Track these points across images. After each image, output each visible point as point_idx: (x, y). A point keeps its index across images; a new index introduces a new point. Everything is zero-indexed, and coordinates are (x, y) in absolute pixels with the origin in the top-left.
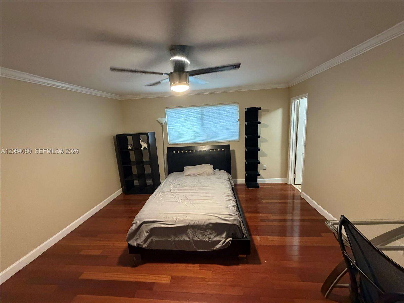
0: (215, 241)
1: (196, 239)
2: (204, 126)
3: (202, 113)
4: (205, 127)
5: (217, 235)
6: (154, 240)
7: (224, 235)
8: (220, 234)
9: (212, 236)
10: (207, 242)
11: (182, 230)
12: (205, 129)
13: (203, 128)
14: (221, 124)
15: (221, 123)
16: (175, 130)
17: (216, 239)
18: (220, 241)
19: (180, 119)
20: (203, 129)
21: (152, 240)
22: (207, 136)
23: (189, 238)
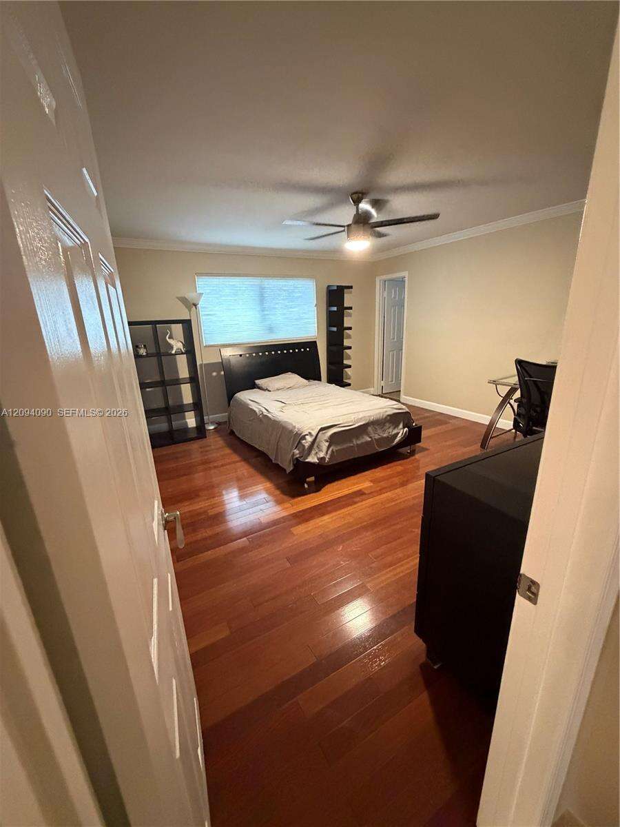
0: (395, 434)
1: (377, 437)
2: (266, 313)
3: (262, 288)
4: (268, 314)
5: (394, 428)
6: (334, 450)
7: (401, 426)
8: (396, 426)
9: (390, 430)
10: (388, 437)
11: (362, 429)
12: (267, 317)
13: (265, 315)
14: (291, 310)
15: (291, 308)
16: (216, 319)
17: (395, 432)
18: (398, 433)
19: (224, 298)
20: (264, 318)
21: (332, 451)
22: (271, 330)
23: (370, 437)
